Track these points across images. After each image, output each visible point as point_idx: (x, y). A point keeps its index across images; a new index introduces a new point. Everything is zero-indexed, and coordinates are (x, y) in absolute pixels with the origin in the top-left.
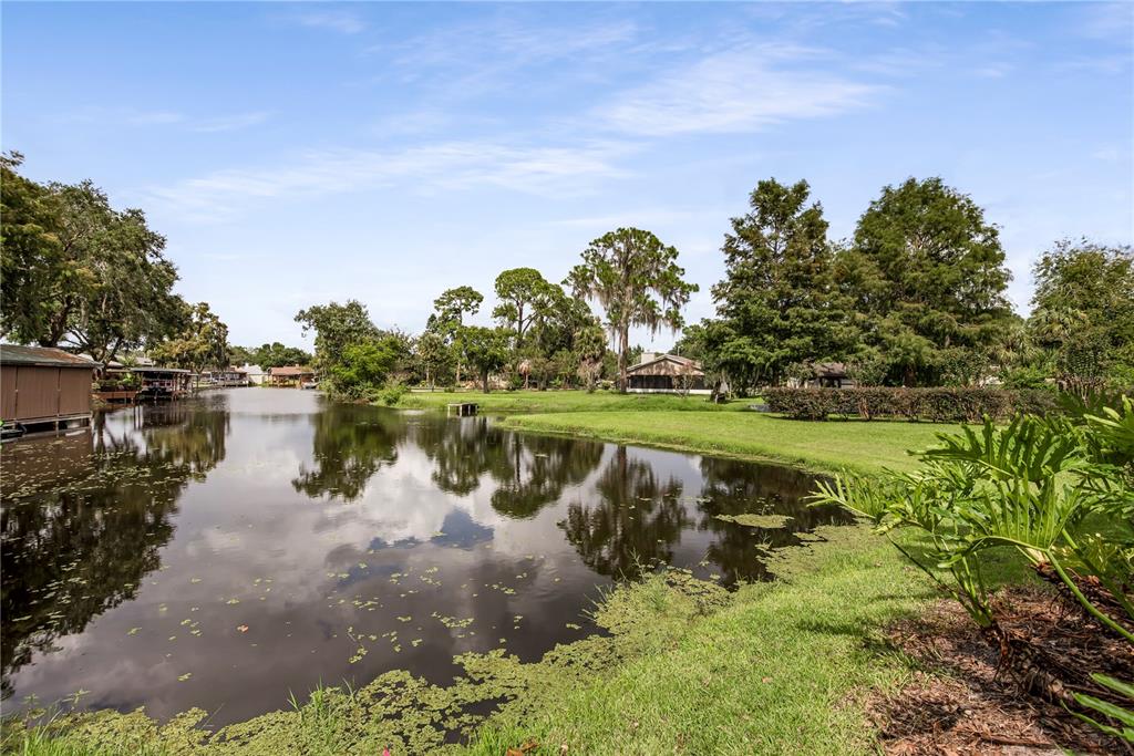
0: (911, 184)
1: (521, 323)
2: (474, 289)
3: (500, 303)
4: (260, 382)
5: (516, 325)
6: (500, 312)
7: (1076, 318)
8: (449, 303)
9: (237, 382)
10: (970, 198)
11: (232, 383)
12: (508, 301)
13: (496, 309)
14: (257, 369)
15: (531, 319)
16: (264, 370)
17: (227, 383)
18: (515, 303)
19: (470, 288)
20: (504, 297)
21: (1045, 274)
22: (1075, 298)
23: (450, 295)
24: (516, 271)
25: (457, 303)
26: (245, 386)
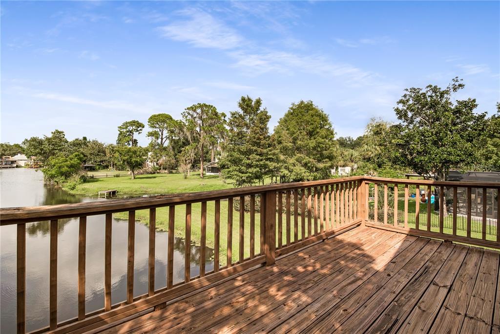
0: (302, 102)
1: (162, 139)
2: (140, 122)
3: (151, 130)
4: (23, 165)
5: (159, 141)
6: (151, 134)
7: (376, 149)
8: (127, 128)
9: (8, 166)
10: (323, 110)
11: (6, 166)
12: (154, 129)
13: (149, 133)
14: (24, 157)
15: (167, 138)
16: (28, 158)
17: (3, 166)
18: (159, 130)
19: (138, 121)
20: (153, 127)
21: (367, 131)
22: (376, 142)
23: (126, 125)
24: (159, 115)
25: (131, 128)
26: (14, 167)
